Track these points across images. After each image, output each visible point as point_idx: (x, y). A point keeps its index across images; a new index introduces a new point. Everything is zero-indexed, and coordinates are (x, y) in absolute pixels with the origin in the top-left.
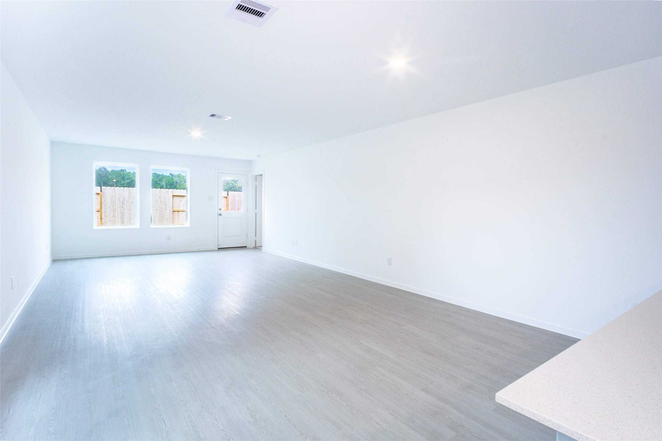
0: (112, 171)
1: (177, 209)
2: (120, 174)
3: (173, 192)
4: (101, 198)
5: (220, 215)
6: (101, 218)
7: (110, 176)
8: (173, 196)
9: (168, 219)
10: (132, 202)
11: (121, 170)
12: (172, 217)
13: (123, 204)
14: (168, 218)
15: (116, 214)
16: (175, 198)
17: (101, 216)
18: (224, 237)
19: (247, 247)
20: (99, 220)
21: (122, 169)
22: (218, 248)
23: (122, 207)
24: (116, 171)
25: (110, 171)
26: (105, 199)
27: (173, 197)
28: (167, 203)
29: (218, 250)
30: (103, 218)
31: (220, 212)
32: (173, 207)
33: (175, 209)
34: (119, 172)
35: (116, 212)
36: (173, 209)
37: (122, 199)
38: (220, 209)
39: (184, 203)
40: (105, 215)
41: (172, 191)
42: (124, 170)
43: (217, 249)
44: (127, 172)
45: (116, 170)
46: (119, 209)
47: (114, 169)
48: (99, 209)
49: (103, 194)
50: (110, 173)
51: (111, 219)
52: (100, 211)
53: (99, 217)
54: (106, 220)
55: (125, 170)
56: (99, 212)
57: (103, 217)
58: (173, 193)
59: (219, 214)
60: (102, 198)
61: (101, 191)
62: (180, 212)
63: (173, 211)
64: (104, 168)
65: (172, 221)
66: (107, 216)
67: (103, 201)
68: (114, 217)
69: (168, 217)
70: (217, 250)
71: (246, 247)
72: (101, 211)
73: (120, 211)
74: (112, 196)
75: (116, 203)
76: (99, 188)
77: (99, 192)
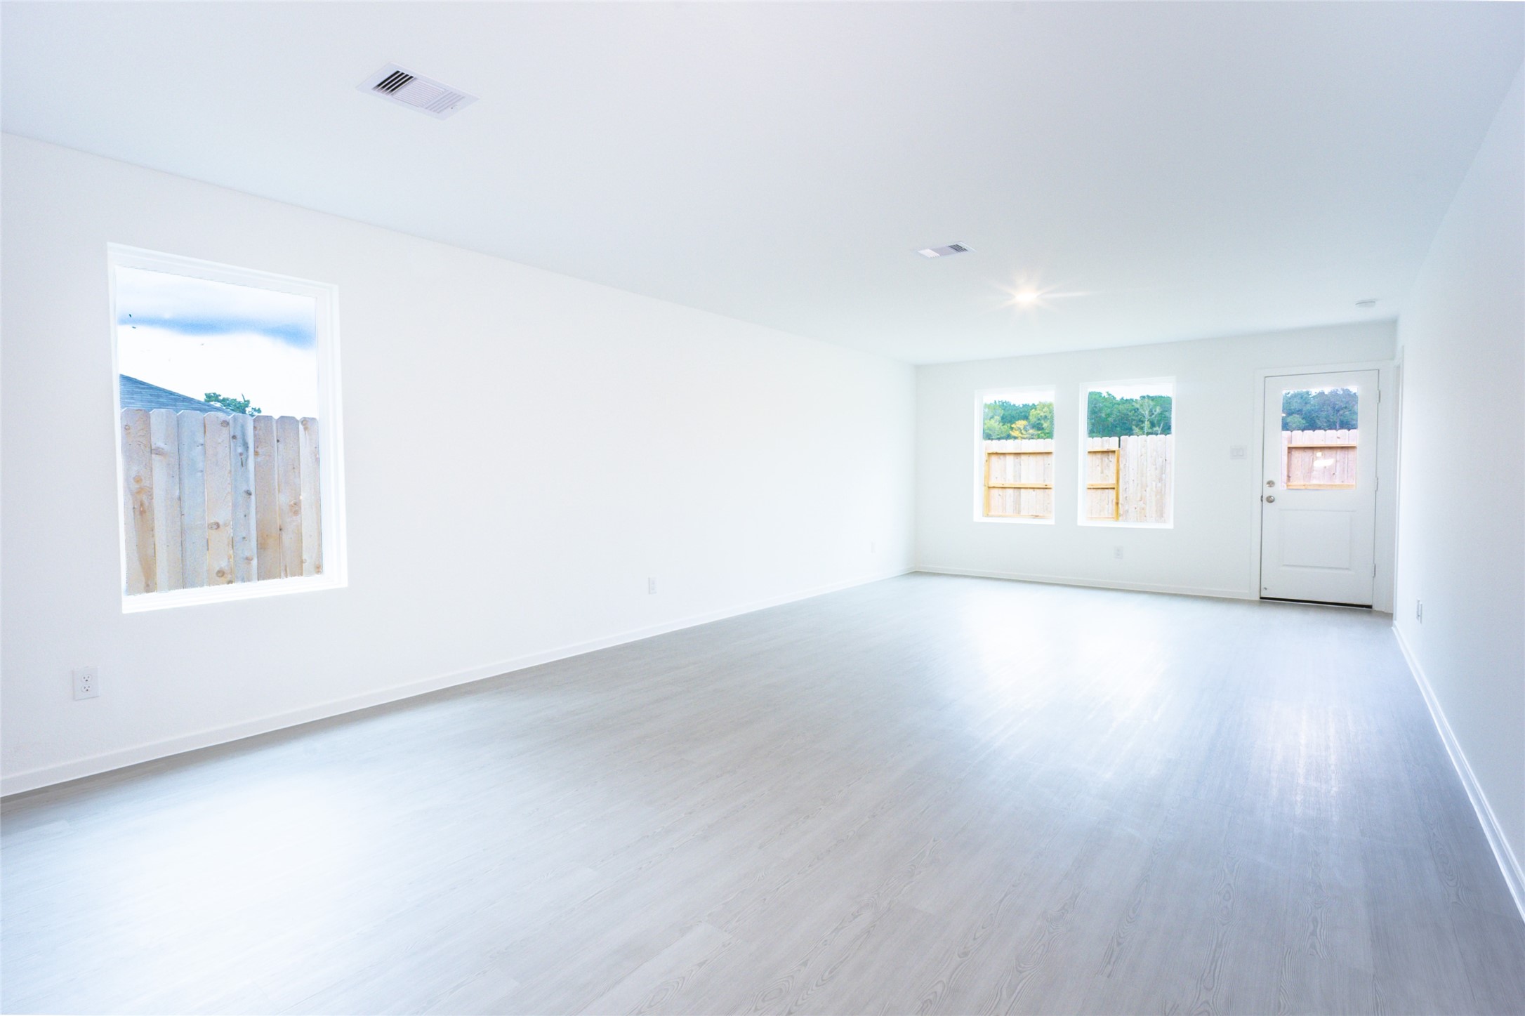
4: (1118, 461)
5: (1270, 500)
6: (1117, 504)
13: (1162, 472)
15: (1148, 495)
16: (1296, 454)
17: (1117, 498)
18: (1284, 565)
19: (1375, 608)
20: (1114, 509)
22: (1262, 598)
23: (1160, 480)
26: (1124, 463)
27: (1289, 453)
29: (1261, 602)
30: (1122, 504)
31: (1268, 492)
35: (1148, 489)
37: (1159, 461)
38: (1271, 483)
40: (1125, 496)
43: (1258, 598)
46: (1154, 483)
48: (1114, 484)
49: (1121, 452)
51: (1136, 506)
53: (1115, 501)
54: (1127, 508)
57: (1120, 502)
59: (1264, 499)
60: (1121, 460)
61: (1119, 446)
66: (1128, 498)
67: (1121, 466)
68: (1142, 502)
70: (1256, 601)
71: (1370, 607)
72: (1117, 488)
73: (1154, 489)
74: (1139, 455)
75: (1148, 469)
76: (1117, 439)
77: (1115, 447)
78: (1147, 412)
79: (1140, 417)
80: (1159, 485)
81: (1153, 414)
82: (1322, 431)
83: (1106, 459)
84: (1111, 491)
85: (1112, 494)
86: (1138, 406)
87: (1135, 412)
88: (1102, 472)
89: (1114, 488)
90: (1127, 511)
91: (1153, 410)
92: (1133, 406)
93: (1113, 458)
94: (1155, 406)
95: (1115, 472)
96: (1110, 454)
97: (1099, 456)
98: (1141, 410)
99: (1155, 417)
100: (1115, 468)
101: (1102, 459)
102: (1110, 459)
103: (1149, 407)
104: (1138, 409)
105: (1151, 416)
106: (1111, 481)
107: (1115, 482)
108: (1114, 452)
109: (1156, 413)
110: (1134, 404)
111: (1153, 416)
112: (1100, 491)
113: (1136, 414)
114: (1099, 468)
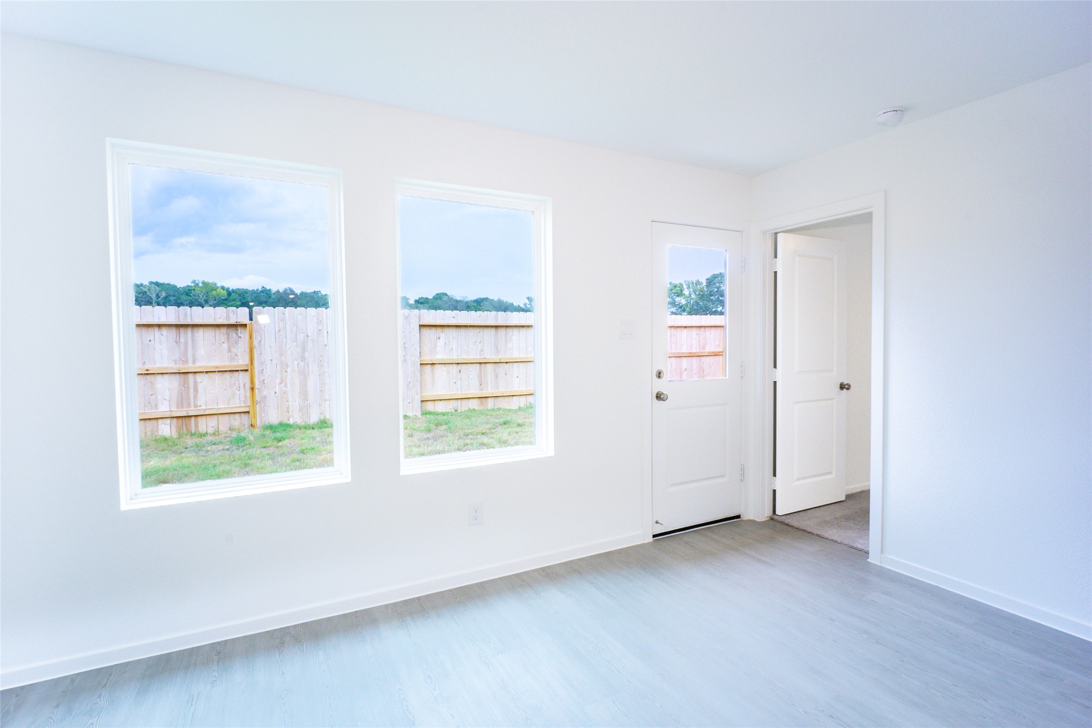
0: (302, 293)
1: (429, 358)
2: (313, 297)
3: (420, 316)
4: (251, 337)
5: (660, 397)
6: (252, 389)
7: (299, 302)
8: (421, 326)
9: (411, 384)
10: (326, 345)
11: (314, 291)
12: (419, 379)
13: (304, 349)
14: (410, 382)
15: (289, 377)
17: (252, 382)
19: (744, 517)
20: (248, 393)
21: (316, 291)
22: (655, 537)
23: (303, 358)
24: (307, 294)
25: (299, 294)
26: (260, 339)
27: (420, 329)
28: (406, 346)
30: (258, 389)
31: (660, 385)
32: (420, 353)
33: (427, 359)
34: (312, 295)
35: (289, 370)
36: (424, 358)
37: (301, 337)
38: (660, 374)
39: (446, 344)
40: (263, 377)
41: (418, 315)
42: (318, 292)
43: (651, 539)
44: (322, 295)
45: (307, 292)
46: (296, 362)
47: (304, 291)
48: (248, 365)
49: (255, 326)
50: (299, 297)
52: (249, 370)
53: (248, 385)
54: (265, 393)
55: (320, 291)
56: (246, 373)
57: (257, 386)
58: (420, 320)
59: (655, 396)
60: (254, 335)
61: (251, 319)
62: (436, 365)
63: (421, 364)
64: (290, 290)
65: (419, 390)
66: (266, 382)
67: (255, 343)
68: (282, 385)
69: (409, 380)
72: (251, 370)
73: (296, 369)
74: (277, 329)
75: (288, 347)
76: (246, 310)
77: (246, 321)
78: (154, 296)
79: (148, 299)
80: (302, 364)
81: (160, 297)
82: (442, 311)
83: (235, 335)
84: (241, 373)
85: (244, 378)
86: (146, 290)
87: (144, 295)
88: (229, 351)
89: (247, 370)
90: (265, 397)
91: (160, 294)
92: (141, 289)
93: (244, 334)
94: (160, 291)
95: (248, 350)
96: (239, 329)
97: (224, 330)
98: (148, 293)
99: (162, 300)
100: (247, 345)
101: (228, 334)
102: (240, 335)
103: (156, 291)
104: (146, 292)
105: (157, 299)
106: (242, 361)
107: (247, 362)
108: (245, 326)
109: (162, 297)
110: (142, 288)
111: (160, 299)
112: (227, 375)
113: (145, 296)
114: (225, 346)
